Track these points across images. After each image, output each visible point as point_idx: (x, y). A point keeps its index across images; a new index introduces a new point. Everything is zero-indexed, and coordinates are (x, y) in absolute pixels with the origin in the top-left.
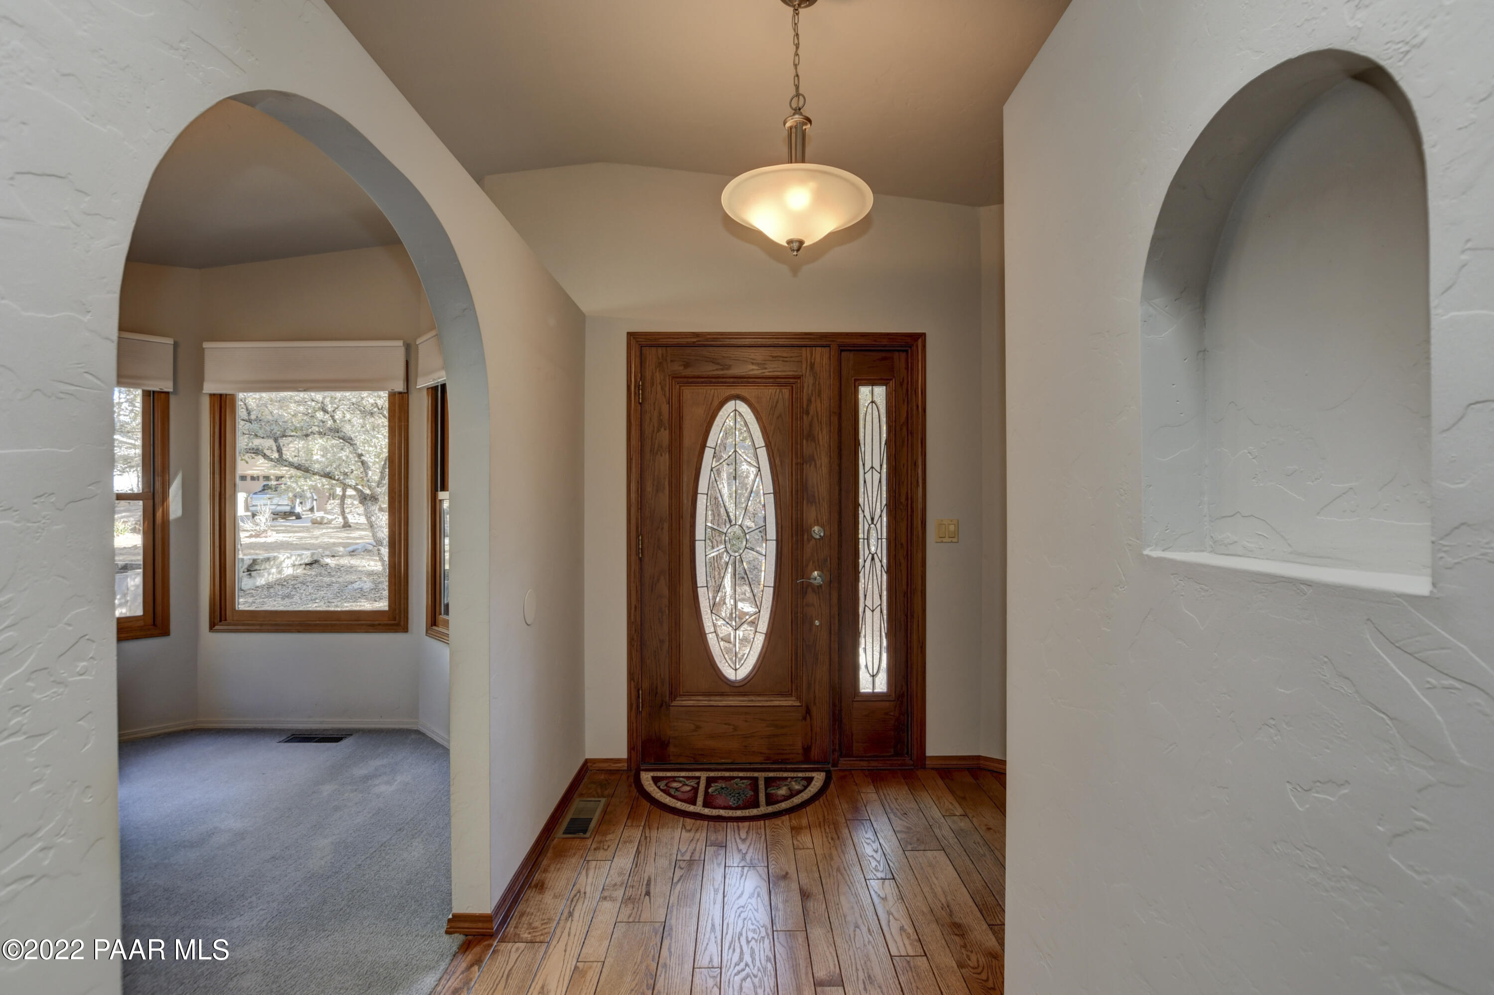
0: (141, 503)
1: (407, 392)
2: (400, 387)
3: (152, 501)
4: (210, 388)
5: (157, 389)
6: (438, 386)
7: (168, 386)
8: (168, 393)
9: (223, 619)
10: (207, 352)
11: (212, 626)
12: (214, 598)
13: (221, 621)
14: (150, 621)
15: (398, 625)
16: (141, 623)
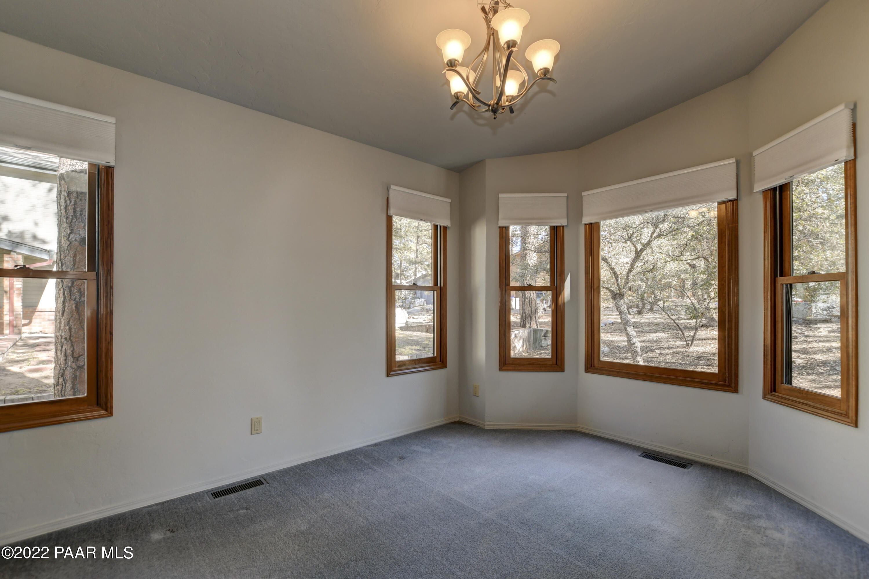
0: (549, 292)
1: (737, 200)
2: (732, 196)
3: (556, 291)
4: (586, 220)
5: (559, 224)
6: (776, 187)
7: (564, 222)
8: (563, 226)
9: (593, 365)
10: (584, 199)
11: (587, 370)
12: (588, 352)
13: (591, 366)
14: (555, 362)
15: (729, 386)
16: (550, 363)
